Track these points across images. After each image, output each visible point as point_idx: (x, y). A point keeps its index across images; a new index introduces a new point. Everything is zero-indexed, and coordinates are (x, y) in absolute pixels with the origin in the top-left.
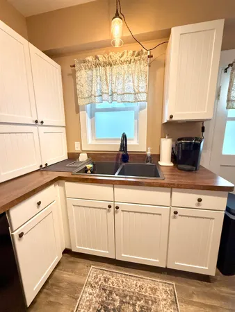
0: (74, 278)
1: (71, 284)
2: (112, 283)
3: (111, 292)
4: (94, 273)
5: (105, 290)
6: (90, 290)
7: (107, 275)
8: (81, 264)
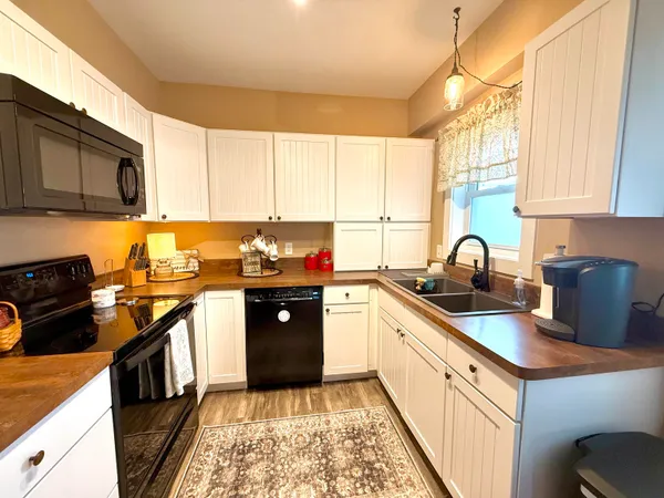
0: (365, 399)
1: (359, 399)
2: (383, 433)
3: (374, 434)
4: (380, 411)
5: (372, 427)
6: (364, 415)
7: (388, 424)
8: (378, 397)
